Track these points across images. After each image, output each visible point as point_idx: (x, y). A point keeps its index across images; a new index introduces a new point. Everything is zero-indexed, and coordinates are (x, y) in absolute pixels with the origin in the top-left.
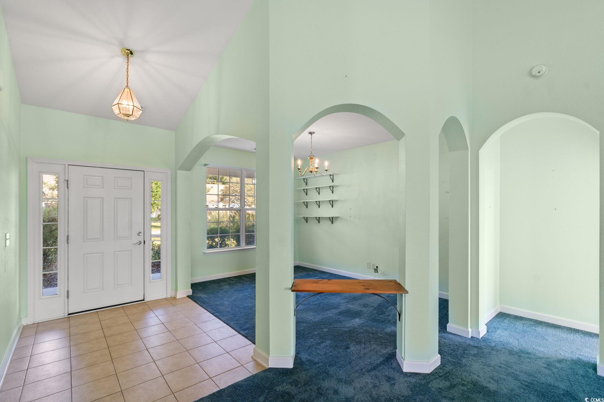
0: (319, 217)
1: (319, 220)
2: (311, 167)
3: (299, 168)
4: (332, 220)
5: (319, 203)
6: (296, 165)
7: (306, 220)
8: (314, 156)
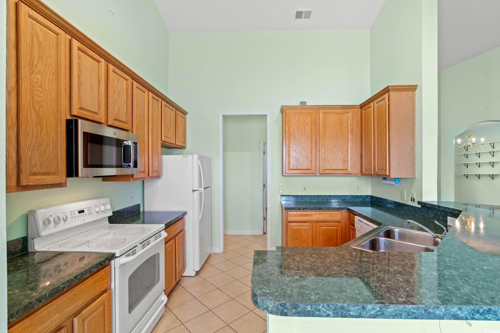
0: (479, 175)
1: (479, 176)
2: (469, 143)
3: (459, 144)
4: (492, 177)
5: (479, 165)
6: (456, 143)
7: (467, 176)
8: (471, 136)
